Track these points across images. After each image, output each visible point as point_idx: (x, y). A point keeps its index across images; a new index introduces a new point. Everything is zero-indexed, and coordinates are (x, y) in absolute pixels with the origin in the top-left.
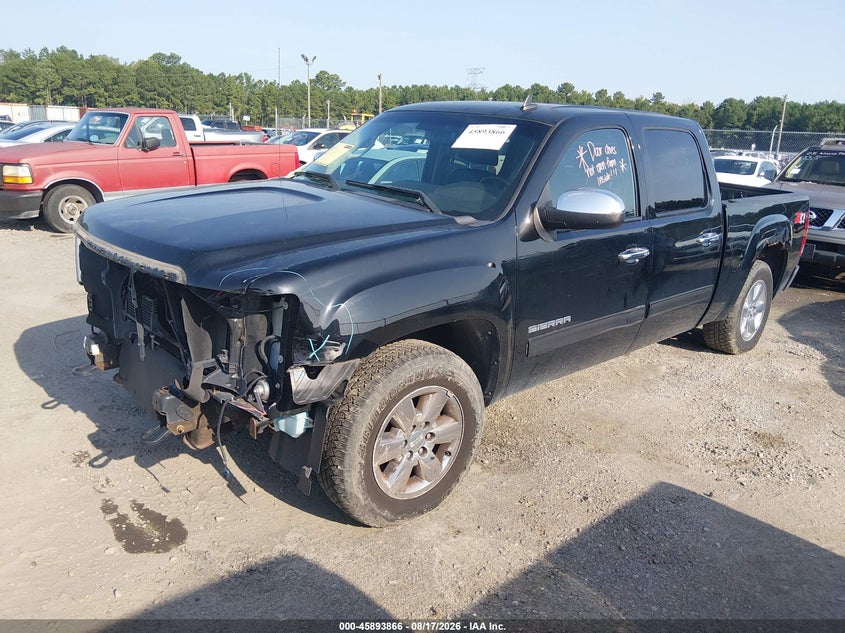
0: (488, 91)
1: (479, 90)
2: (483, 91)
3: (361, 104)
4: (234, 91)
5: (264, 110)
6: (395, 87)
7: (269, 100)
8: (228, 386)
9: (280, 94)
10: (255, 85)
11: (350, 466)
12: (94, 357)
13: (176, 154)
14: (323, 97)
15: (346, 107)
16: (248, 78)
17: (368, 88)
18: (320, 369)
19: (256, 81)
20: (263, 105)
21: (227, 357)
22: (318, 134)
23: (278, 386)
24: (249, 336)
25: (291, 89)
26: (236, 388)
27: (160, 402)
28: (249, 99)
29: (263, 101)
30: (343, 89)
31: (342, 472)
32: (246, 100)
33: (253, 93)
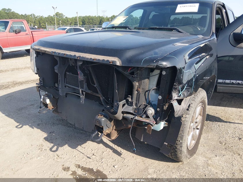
0: (108, 17)
1: (106, 17)
2: (107, 17)
3: (70, 22)
4: (30, 19)
5: (40, 25)
6: (80, 16)
7: (41, 22)
8: (132, 112)
9: (45, 20)
10: (36, 17)
11: (185, 140)
12: (47, 104)
13: (27, 34)
14: (58, 20)
15: (66, 23)
16: (34, 15)
17: (72, 17)
18: (182, 100)
19: (37, 16)
20: (39, 23)
21: (131, 99)
22: (67, 28)
23: (158, 109)
24: (143, 89)
25: (48, 18)
26: (134, 112)
27: (99, 122)
28: (35, 22)
29: (39, 22)
30: (64, 17)
31: (181, 143)
32: (34, 22)
33: (36, 20)
